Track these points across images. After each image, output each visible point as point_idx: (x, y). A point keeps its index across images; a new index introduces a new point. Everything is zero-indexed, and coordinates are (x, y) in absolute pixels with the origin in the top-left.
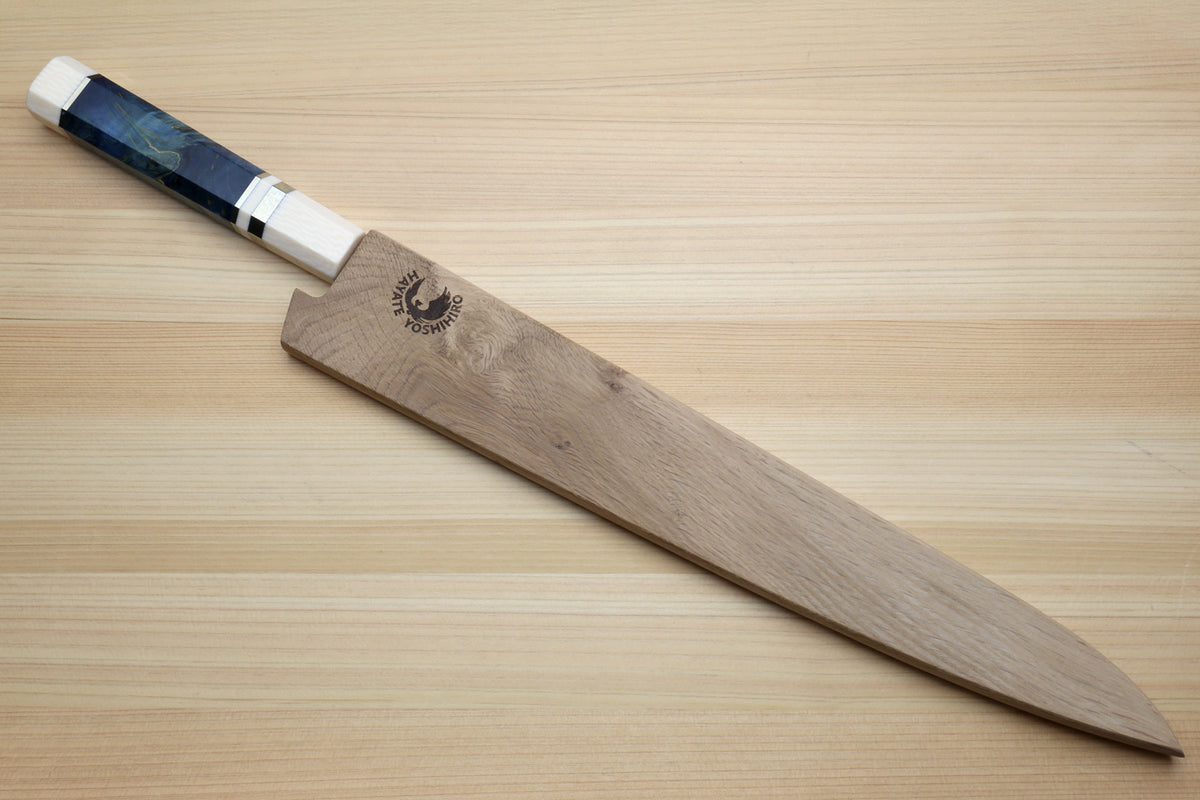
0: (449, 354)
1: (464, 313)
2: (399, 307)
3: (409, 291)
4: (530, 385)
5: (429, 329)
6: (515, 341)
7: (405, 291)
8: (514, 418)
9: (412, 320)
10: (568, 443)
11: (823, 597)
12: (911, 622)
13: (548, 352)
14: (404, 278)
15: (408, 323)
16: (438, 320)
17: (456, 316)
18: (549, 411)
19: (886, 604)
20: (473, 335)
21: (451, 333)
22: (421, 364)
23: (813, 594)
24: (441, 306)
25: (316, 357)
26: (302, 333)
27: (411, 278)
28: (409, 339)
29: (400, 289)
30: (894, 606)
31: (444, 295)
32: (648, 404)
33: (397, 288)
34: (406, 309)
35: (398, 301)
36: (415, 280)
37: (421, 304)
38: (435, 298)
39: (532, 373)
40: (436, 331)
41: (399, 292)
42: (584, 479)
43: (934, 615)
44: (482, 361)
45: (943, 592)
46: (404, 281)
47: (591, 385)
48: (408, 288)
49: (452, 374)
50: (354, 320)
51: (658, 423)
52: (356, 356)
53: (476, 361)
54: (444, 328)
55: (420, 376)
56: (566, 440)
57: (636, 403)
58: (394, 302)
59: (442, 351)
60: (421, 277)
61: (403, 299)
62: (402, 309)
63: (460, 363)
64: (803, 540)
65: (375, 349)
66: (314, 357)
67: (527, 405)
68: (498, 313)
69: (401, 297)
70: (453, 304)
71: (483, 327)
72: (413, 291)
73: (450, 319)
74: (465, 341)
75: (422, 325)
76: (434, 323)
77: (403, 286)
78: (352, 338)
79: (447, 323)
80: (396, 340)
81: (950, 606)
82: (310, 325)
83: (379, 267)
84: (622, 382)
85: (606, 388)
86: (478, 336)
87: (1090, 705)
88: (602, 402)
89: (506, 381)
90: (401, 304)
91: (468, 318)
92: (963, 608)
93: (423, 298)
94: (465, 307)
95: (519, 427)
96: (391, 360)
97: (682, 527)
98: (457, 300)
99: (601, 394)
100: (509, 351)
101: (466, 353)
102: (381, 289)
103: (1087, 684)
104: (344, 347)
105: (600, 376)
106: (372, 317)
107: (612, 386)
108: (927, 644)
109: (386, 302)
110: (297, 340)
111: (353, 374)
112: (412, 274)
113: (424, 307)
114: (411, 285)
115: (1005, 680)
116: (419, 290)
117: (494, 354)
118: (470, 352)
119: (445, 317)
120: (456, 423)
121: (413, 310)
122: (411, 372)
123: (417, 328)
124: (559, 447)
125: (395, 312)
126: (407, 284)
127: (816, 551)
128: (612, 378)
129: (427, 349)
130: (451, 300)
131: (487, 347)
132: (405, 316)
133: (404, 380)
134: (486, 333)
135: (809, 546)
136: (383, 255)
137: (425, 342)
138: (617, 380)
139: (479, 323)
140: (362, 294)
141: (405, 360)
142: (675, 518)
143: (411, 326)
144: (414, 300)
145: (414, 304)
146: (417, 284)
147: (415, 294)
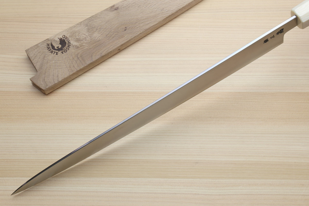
0: (79, 46)
1: (69, 37)
3: (52, 48)
4: (103, 29)
5: (68, 48)
6: (87, 27)
7: (52, 49)
8: (110, 38)
9: (62, 51)
10: (126, 27)
13: (95, 21)
14: (47, 48)
15: (62, 53)
16: (67, 44)
17: (69, 39)
18: (113, 28)
20: (77, 37)
21: (73, 43)
22: (78, 54)
24: (63, 42)
25: (56, 82)
26: (46, 83)
27: (48, 46)
28: (67, 54)
29: (50, 50)
31: (60, 40)
32: (127, 3)
33: (49, 51)
34: (57, 51)
35: (53, 52)
36: (50, 45)
37: (58, 47)
38: (59, 42)
39: (99, 27)
40: (70, 46)
41: (51, 51)
42: (139, 28)
44: (87, 38)
46: (48, 48)
47: (112, 14)
48: (51, 48)
50: (51, 67)
51: (134, 3)
52: (63, 71)
53: (86, 40)
54: (70, 44)
55: (81, 56)
56: (124, 28)
57: (124, 6)
58: (53, 53)
59: (77, 47)
60: (50, 43)
61: (54, 51)
62: (57, 52)
63: (84, 44)
65: (65, 65)
66: (56, 83)
67: (107, 33)
68: (75, 28)
69: (53, 51)
70: (64, 38)
71: (77, 34)
72: (53, 47)
73: (68, 41)
74: (78, 40)
75: (65, 49)
76: (67, 46)
77: (49, 49)
78: (57, 70)
80: (65, 58)
82: (44, 79)
83: (39, 53)
84: (116, 6)
85: (115, 11)
86: (79, 36)
88: (119, 14)
89: (96, 35)
90: (55, 52)
91: (71, 36)
93: (57, 45)
94: (68, 36)
95: (113, 38)
96: (71, 62)
97: (166, 11)
98: (64, 37)
99: (116, 13)
100: (88, 30)
101: (82, 42)
102: (46, 55)
104: (58, 73)
105: (111, 11)
106: (53, 61)
107: (116, 9)
109: (51, 56)
110: (47, 85)
111: (69, 74)
112: (47, 45)
113: (60, 46)
114: (51, 47)
116: (54, 45)
117: (87, 34)
118: (82, 40)
119: (67, 42)
120: (101, 53)
121: (59, 49)
122: (78, 58)
123: (65, 51)
124: (125, 30)
125: (56, 54)
126: (50, 48)
128: (114, 8)
129: (73, 51)
130: (63, 38)
131: (84, 35)
132: (60, 53)
133: (80, 61)
134: (79, 34)
136: (36, 50)
137: (71, 50)
138: (115, 7)
139: (75, 34)
140: (44, 61)
141: (73, 58)
142: (163, 11)
143: (64, 52)
144: (56, 48)
145: (57, 48)
146: (52, 45)
147: (54, 47)
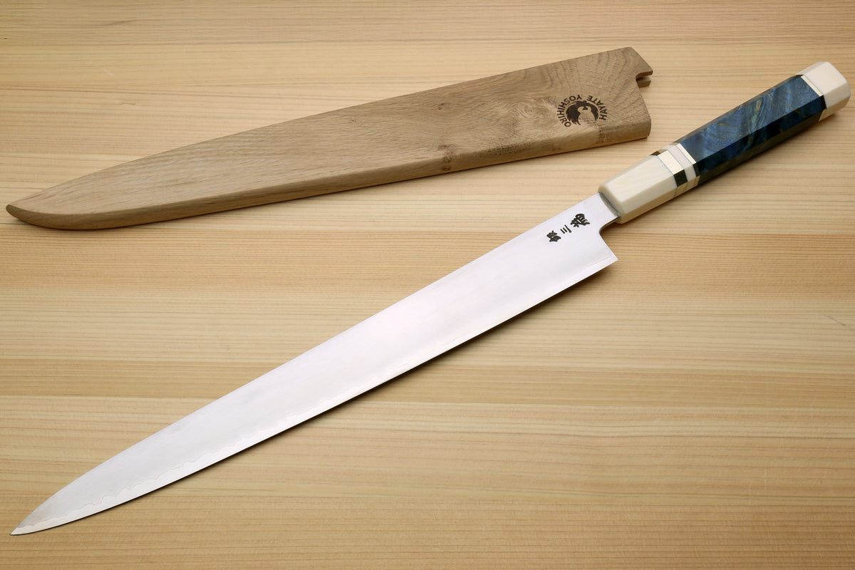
0: (543, 100)
1: (557, 121)
2: (593, 100)
3: (597, 110)
4: (486, 117)
5: (566, 103)
6: (517, 129)
7: (598, 108)
9: (579, 100)
10: (440, 109)
11: (247, 140)
12: (193, 160)
13: (495, 137)
17: (559, 117)
18: (464, 114)
19: (212, 159)
20: (541, 116)
21: (553, 110)
22: (551, 86)
23: (253, 137)
24: (572, 116)
27: (603, 116)
28: (571, 92)
29: (602, 108)
30: (207, 161)
31: (577, 121)
32: (418, 152)
33: (605, 107)
34: (588, 102)
35: (596, 102)
36: (599, 116)
37: (584, 109)
38: (580, 117)
39: (492, 122)
40: (561, 104)
41: (602, 106)
42: (416, 101)
43: (181, 171)
44: (523, 110)
45: (186, 183)
46: (605, 112)
47: (456, 140)
48: (599, 111)
49: (531, 94)
50: (607, 79)
51: (404, 148)
52: (587, 67)
53: (527, 107)
55: (546, 82)
56: (443, 109)
57: (425, 149)
58: (598, 101)
59: (548, 99)
60: (598, 119)
61: (595, 105)
62: (590, 100)
63: (533, 100)
64: (280, 154)
65: (581, 76)
67: (479, 109)
68: (540, 134)
69: (597, 105)
70: (568, 121)
71: (540, 123)
72: (594, 111)
73: (561, 114)
74: (543, 111)
75: (571, 102)
76: (567, 107)
77: (603, 110)
78: (598, 72)
79: (561, 112)
80: (576, 87)
81: (177, 180)
82: (626, 62)
83: (625, 108)
84: (442, 153)
85: (447, 143)
86: (538, 118)
87: (70, 190)
88: (442, 136)
89: (502, 110)
90: (594, 102)
91: (553, 121)
92: (169, 184)
93: (586, 112)
94: (560, 124)
95: (472, 98)
96: (568, 78)
97: (346, 117)
98: (568, 124)
99: (447, 140)
100: (515, 123)
101: (535, 107)
102: (612, 100)
103: (79, 197)
106: (601, 87)
107: (446, 147)
108: (177, 157)
109: (602, 97)
110: (623, 52)
113: (580, 109)
114: (599, 113)
115: (123, 171)
116: (592, 114)
117: (521, 116)
118: (533, 108)
119: (565, 113)
121: (585, 104)
122: (552, 80)
124: (442, 104)
125: (592, 97)
126: (601, 112)
127: (269, 155)
128: (448, 150)
129: (556, 95)
130: (571, 122)
131: (528, 117)
132: (584, 98)
133: (551, 75)
134: (536, 122)
135: (274, 154)
136: (630, 114)
137: (560, 97)
138: (446, 151)
139: (544, 123)
140: (618, 92)
141: (561, 83)
142: (353, 118)
143: (577, 97)
144: (589, 109)
145: (587, 107)
146: (596, 116)
147: (592, 111)
